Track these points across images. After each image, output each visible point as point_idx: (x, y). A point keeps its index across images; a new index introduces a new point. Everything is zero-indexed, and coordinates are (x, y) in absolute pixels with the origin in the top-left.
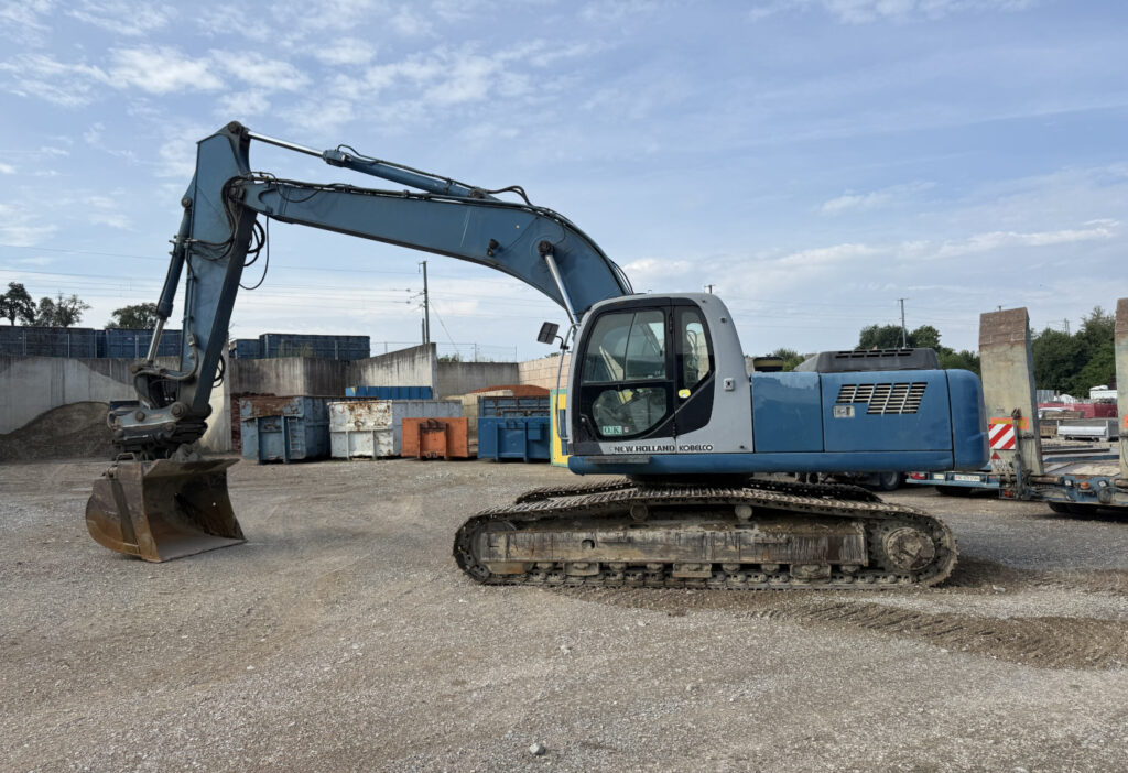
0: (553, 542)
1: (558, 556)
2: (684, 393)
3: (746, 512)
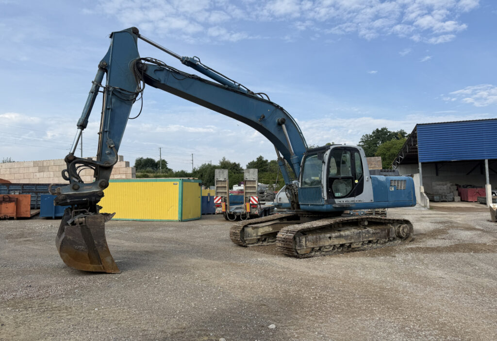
0: (320, 239)
1: (321, 244)
2: (356, 181)
3: (366, 223)
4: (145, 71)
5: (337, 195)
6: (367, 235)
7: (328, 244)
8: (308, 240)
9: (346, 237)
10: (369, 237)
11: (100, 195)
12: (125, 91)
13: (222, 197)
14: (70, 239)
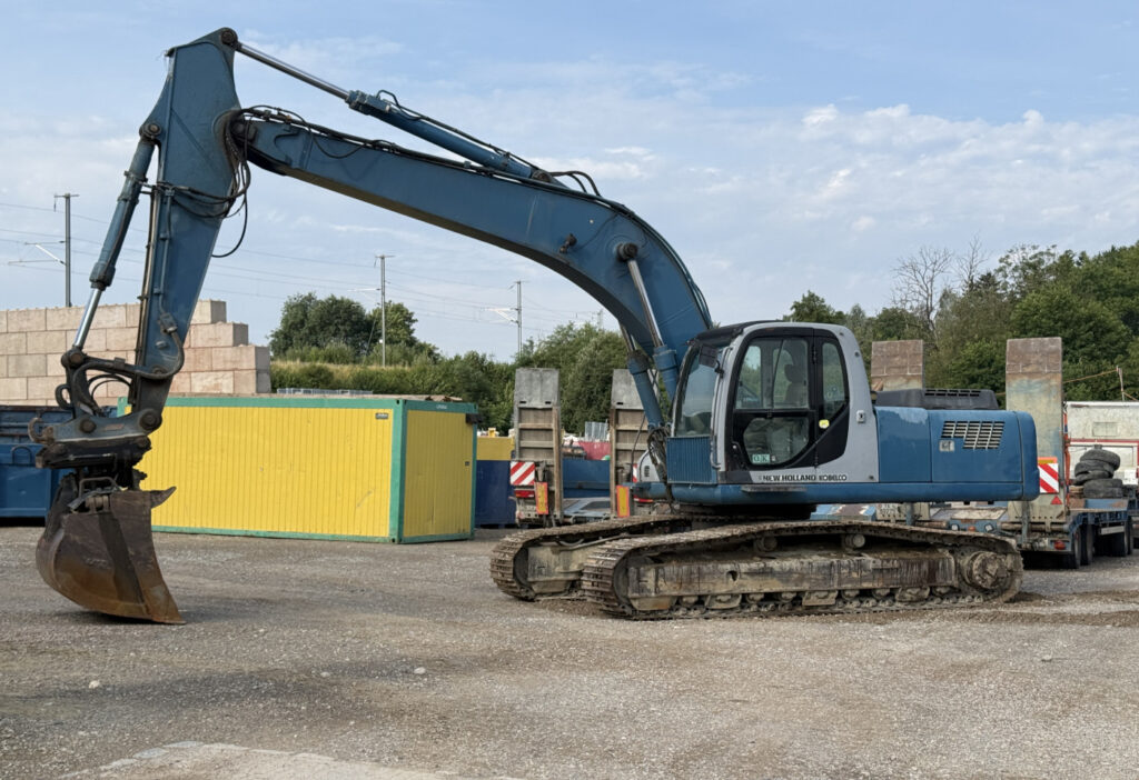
0: (701, 575)
1: (704, 588)
2: (824, 424)
3: (860, 541)
4: (252, 141)
5: (757, 459)
6: (855, 575)
7: (724, 591)
8: (664, 576)
9: (785, 575)
10: (861, 580)
11: (141, 445)
12: (203, 194)
13: (537, 464)
14: (75, 542)
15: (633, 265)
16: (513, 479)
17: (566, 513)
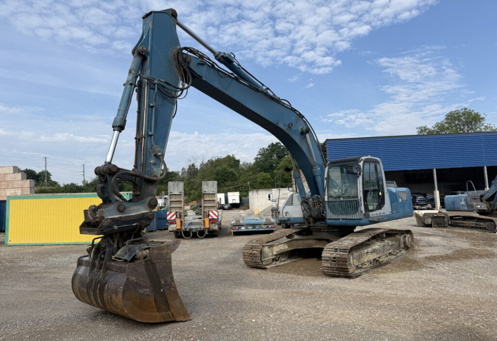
0: (361, 255)
1: (362, 260)
2: (380, 194)
4: (189, 63)
5: (370, 208)
6: (388, 248)
7: (366, 260)
9: (376, 251)
11: (150, 217)
12: (171, 85)
13: (176, 212)
14: (132, 281)
15: (307, 135)
16: (168, 218)
17: (186, 227)
